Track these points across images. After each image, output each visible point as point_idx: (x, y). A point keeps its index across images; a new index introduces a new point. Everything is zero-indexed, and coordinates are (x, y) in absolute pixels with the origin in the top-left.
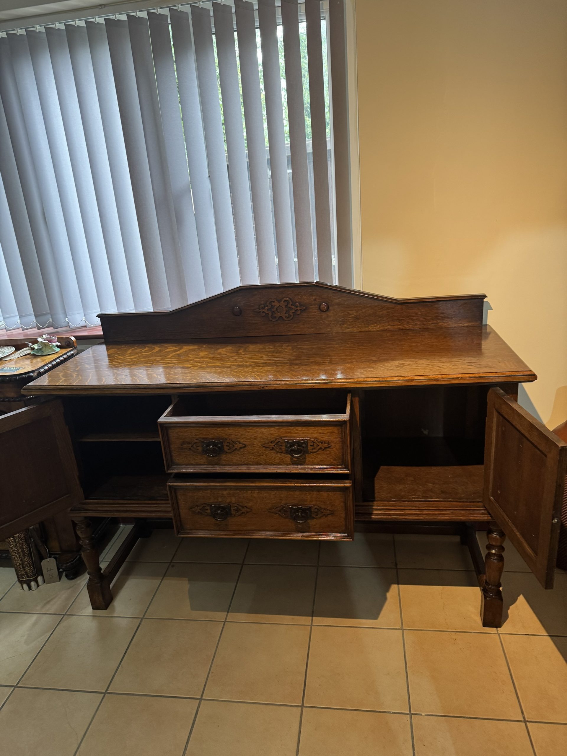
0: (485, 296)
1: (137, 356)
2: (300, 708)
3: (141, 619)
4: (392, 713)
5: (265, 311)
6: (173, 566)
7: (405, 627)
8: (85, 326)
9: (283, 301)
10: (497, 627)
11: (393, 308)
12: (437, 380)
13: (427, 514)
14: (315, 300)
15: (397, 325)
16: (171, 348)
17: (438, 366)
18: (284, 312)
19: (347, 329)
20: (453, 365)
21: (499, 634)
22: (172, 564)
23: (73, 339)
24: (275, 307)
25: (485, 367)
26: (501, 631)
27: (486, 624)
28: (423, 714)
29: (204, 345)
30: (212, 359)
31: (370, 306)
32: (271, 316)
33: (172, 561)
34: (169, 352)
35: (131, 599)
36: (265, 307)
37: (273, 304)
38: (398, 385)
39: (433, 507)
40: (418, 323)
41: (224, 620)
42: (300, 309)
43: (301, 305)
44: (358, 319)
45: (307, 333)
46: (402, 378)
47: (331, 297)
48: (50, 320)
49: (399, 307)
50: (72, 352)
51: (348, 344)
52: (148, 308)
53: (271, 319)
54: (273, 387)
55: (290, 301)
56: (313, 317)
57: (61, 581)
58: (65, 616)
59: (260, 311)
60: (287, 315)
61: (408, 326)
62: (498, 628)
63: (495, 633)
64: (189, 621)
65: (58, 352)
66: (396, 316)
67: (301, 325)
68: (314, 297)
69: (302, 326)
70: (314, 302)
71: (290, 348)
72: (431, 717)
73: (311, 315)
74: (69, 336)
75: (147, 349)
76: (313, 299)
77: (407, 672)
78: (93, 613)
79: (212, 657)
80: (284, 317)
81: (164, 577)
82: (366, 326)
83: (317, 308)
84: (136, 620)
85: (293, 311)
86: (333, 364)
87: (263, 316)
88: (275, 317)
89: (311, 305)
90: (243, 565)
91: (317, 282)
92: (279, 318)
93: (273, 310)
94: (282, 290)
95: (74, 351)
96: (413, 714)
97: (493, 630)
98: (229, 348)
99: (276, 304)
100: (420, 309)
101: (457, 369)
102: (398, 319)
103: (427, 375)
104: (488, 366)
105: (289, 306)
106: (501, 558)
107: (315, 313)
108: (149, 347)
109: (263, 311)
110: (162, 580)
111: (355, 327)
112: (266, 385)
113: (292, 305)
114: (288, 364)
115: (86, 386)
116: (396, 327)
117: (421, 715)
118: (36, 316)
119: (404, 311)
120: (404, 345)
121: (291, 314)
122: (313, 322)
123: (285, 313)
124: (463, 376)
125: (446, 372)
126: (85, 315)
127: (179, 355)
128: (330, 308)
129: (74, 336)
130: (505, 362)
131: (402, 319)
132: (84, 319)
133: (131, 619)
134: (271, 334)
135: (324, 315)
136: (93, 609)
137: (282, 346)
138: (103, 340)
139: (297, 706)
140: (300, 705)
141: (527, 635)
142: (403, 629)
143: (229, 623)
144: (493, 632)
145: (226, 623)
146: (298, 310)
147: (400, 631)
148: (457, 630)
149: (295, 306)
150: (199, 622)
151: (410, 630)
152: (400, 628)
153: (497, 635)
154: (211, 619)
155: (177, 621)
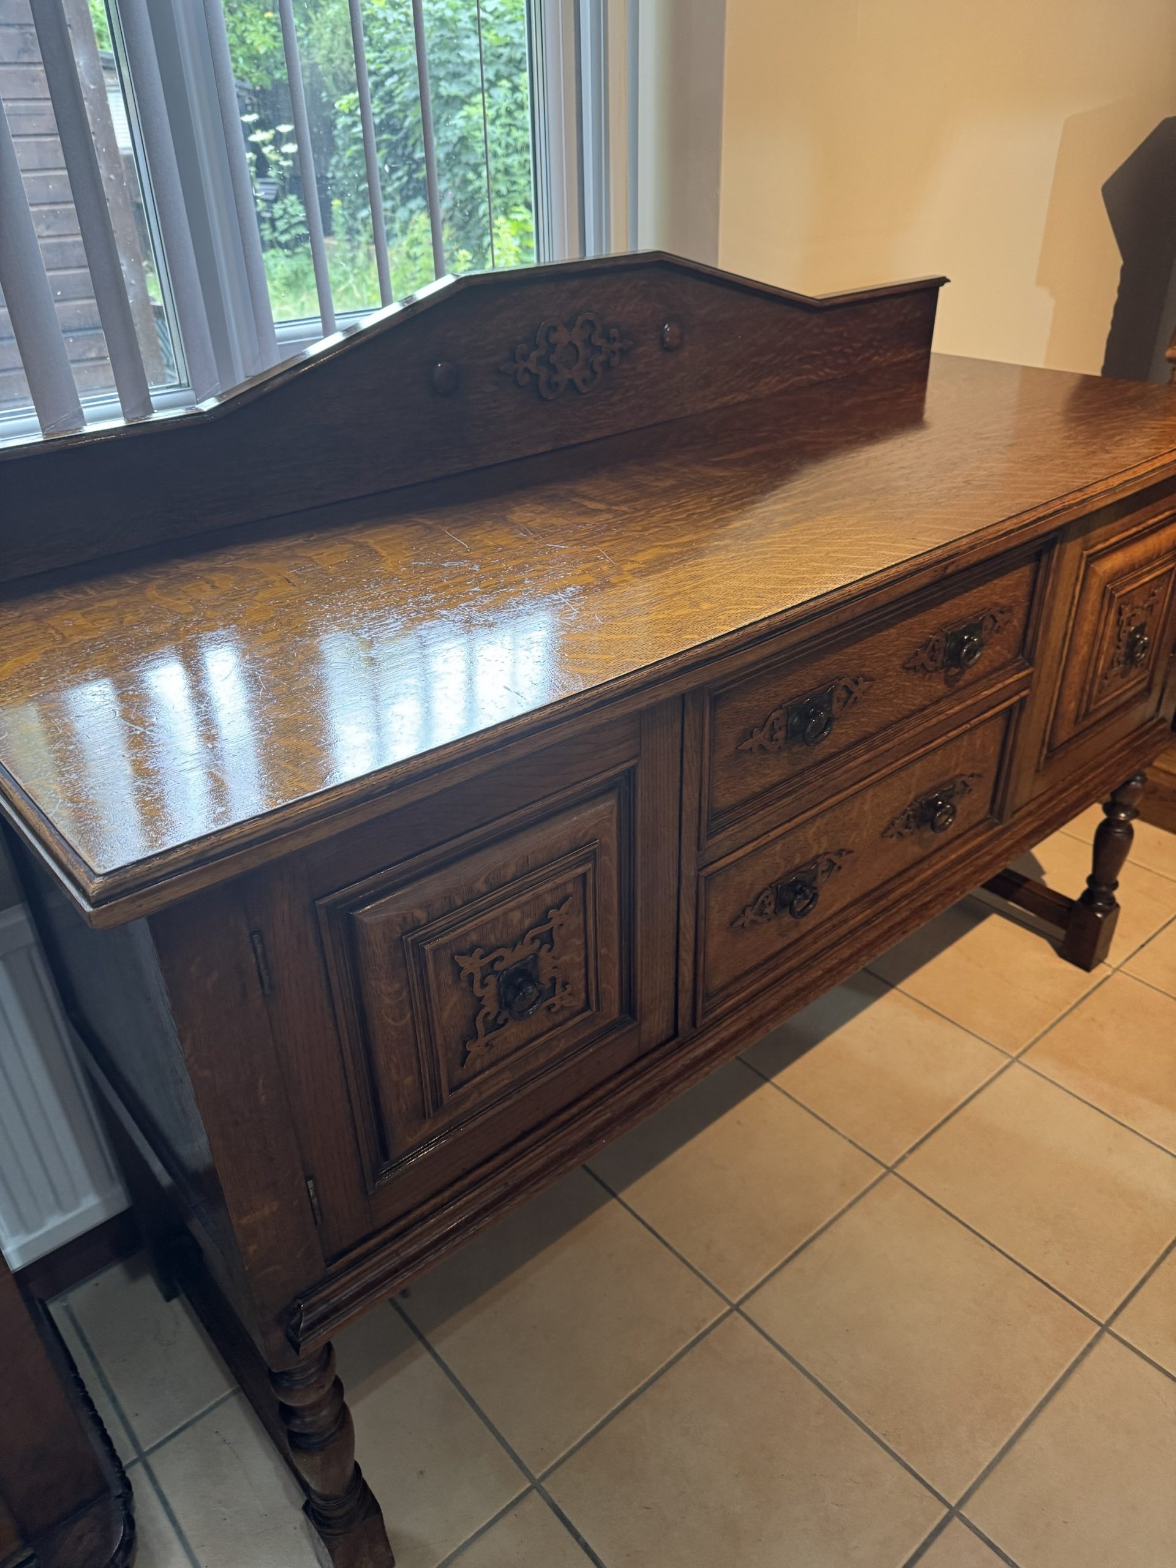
0: (945, 281)
3: (534, 1492)
5: (530, 366)
7: (1012, 1053)
9: (579, 324)
11: (804, 325)
14: (654, 313)
15: (808, 372)
18: (581, 364)
19: (715, 398)
21: (1117, 969)
24: (558, 349)
27: (1084, 966)
32: (545, 383)
36: (529, 351)
37: (554, 337)
40: (840, 362)
41: (729, 1307)
42: (621, 349)
43: (621, 334)
45: (628, 429)
47: (689, 302)
49: (818, 318)
53: (545, 393)
55: (598, 324)
56: (645, 371)
59: (516, 366)
60: (586, 373)
62: (1105, 961)
64: (664, 1378)
66: (807, 348)
67: (614, 404)
68: (652, 305)
69: (616, 408)
70: (648, 321)
73: (641, 365)
76: (648, 312)
80: (579, 382)
82: (752, 383)
83: (656, 341)
87: (526, 386)
88: (557, 384)
89: (645, 332)
92: (566, 386)
99: (561, 336)
100: (848, 322)
102: (809, 356)
105: (593, 340)
107: (652, 357)
109: (525, 368)
111: (732, 391)
113: (600, 336)
116: (804, 378)
119: (822, 331)
121: (597, 368)
122: (644, 390)
123: (583, 368)
128: (686, 338)
131: (816, 356)
135: (671, 361)
139: (1099, 1336)
140: (1098, 1328)
141: (1142, 946)
142: (1016, 1059)
143: (747, 1303)
144: (1109, 972)
145: (742, 1308)
146: (614, 352)
147: (1016, 1064)
148: (1073, 1003)
149: (609, 339)
150: (684, 1359)
151: (1025, 1051)
152: (1009, 1060)
153: (1118, 972)
154: (698, 1329)
155: (633, 1405)
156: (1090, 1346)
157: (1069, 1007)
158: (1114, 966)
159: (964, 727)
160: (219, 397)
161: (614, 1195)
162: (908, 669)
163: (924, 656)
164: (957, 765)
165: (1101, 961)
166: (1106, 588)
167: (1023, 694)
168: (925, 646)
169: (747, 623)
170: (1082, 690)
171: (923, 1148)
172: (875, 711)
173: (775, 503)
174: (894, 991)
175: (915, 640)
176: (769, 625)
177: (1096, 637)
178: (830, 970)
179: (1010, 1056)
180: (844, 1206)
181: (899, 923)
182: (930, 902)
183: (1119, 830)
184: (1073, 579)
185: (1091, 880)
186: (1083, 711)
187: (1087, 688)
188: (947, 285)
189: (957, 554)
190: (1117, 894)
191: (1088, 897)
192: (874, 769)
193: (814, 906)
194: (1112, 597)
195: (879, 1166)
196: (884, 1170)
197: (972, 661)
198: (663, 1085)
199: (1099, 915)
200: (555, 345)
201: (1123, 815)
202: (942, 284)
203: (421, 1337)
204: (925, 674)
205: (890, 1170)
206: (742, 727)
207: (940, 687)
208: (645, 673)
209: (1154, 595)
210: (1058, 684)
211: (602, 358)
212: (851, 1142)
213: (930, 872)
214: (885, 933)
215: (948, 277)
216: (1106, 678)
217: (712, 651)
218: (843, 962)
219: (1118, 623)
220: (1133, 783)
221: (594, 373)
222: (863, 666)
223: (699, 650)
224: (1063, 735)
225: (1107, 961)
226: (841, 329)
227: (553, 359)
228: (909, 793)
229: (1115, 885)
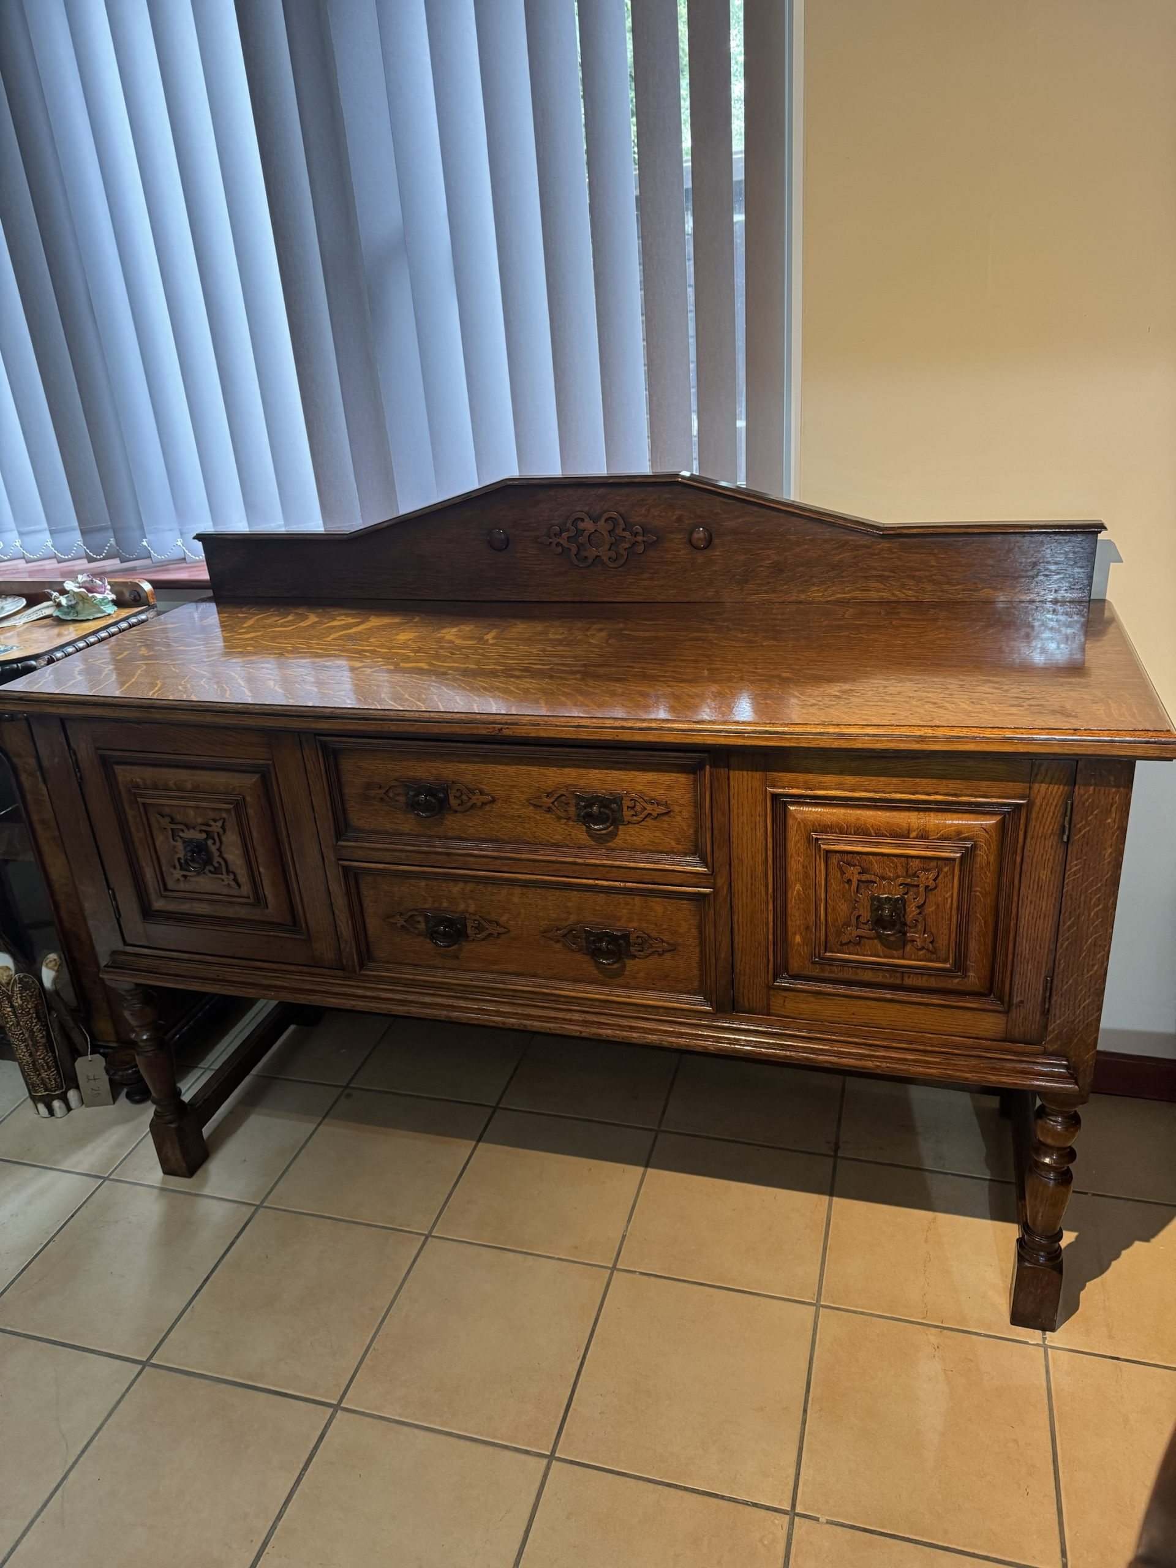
0: (1102, 527)
1: (259, 634)
2: (545, 1462)
3: (255, 1207)
4: (749, 1505)
5: (561, 542)
6: (348, 1096)
7: (824, 1301)
8: (184, 559)
9: (603, 519)
10: (1044, 1329)
11: (868, 547)
12: (921, 739)
13: (884, 1057)
14: (680, 519)
15: (878, 590)
16: (342, 620)
17: (935, 703)
18: (607, 547)
19: (754, 594)
20: (973, 702)
21: (1046, 1348)
22: (348, 1091)
23: (147, 587)
24: (586, 534)
25: (1054, 712)
26: (1052, 1341)
27: (1018, 1318)
28: (823, 1520)
29: (418, 616)
30: (416, 652)
31: (811, 540)
32: (575, 555)
33: (349, 1083)
34: (333, 627)
35: (245, 1161)
36: (561, 532)
37: (581, 525)
38: (822, 744)
39: (900, 1041)
40: (929, 587)
41: (426, 1233)
42: (644, 541)
43: (645, 531)
44: (781, 571)
45: (659, 601)
46: (831, 730)
47: (717, 514)
48: (112, 541)
49: (885, 544)
50: (143, 617)
51: (742, 632)
52: (314, 524)
53: (576, 562)
54: (523, 731)
55: (621, 521)
56: (674, 560)
57: (117, 1103)
58: (107, 1182)
59: (551, 540)
60: (613, 554)
61: (904, 593)
62: (1047, 1333)
63: (1037, 1345)
64: (352, 1225)
65: (109, 615)
66: (875, 569)
67: (645, 580)
68: (678, 513)
69: (646, 583)
70: (676, 525)
71: (604, 634)
72: (840, 1529)
73: (669, 556)
74: (136, 581)
75: (290, 618)
76: (675, 517)
77: (805, 1411)
78: (163, 1182)
79: (383, 1314)
80: (605, 559)
81: (324, 1117)
82: (801, 588)
83: (683, 540)
84: (244, 1208)
85: (627, 545)
86: (683, 681)
87: (560, 554)
88: (586, 557)
89: (672, 532)
90: (495, 1108)
91: (692, 478)
92: (594, 560)
93: (581, 539)
94: (601, 491)
95: (147, 613)
96: (798, 1515)
97: (1034, 1336)
98: (468, 628)
99: (588, 525)
100: (936, 551)
101: (979, 712)
102: (879, 576)
103: (897, 726)
104: (1063, 712)
105: (617, 532)
106: (1065, 1178)
107: (680, 551)
108: (297, 614)
109: (559, 543)
110: (319, 1124)
111: (774, 591)
112: (506, 723)
113: (624, 530)
114: (578, 676)
115: (115, 699)
116: (874, 595)
117: (817, 1519)
118: (84, 533)
119: (894, 555)
120: (876, 641)
121: (622, 552)
122: (674, 574)
123: (609, 549)
124: (988, 734)
125: (948, 720)
126: (181, 534)
127: (349, 638)
128: (716, 541)
129: (151, 582)
130: (1110, 701)
131: (889, 577)
132: (179, 543)
133: (235, 1205)
134: (577, 599)
135: (700, 558)
136: (165, 1172)
137: (588, 630)
138: (210, 593)
139: (541, 1455)
142: (819, 1306)
143: (436, 1240)
144: (1034, 1341)
145: (430, 1239)
146: (637, 543)
149: (631, 532)
150: (374, 1229)
152: (813, 1301)
154: (399, 1226)
155: (328, 1221)
156: (527, 1452)
161: (479, 1140)
162: (536, 806)
163: (549, 802)
164: (630, 919)
166: (809, 835)
167: (701, 891)
170: (808, 929)
171: (653, 1280)
172: (505, 825)
175: (537, 785)
179: (819, 1300)
180: (556, 1256)
184: (760, 810)
186: (817, 953)
187: (814, 929)
194: (818, 846)
195: (613, 1262)
196: (610, 1265)
200: (583, 531)
202: (1099, 531)
205: (614, 1269)
207: (582, 837)
209: (916, 875)
212: (624, 1236)
219: (844, 880)
221: (619, 555)
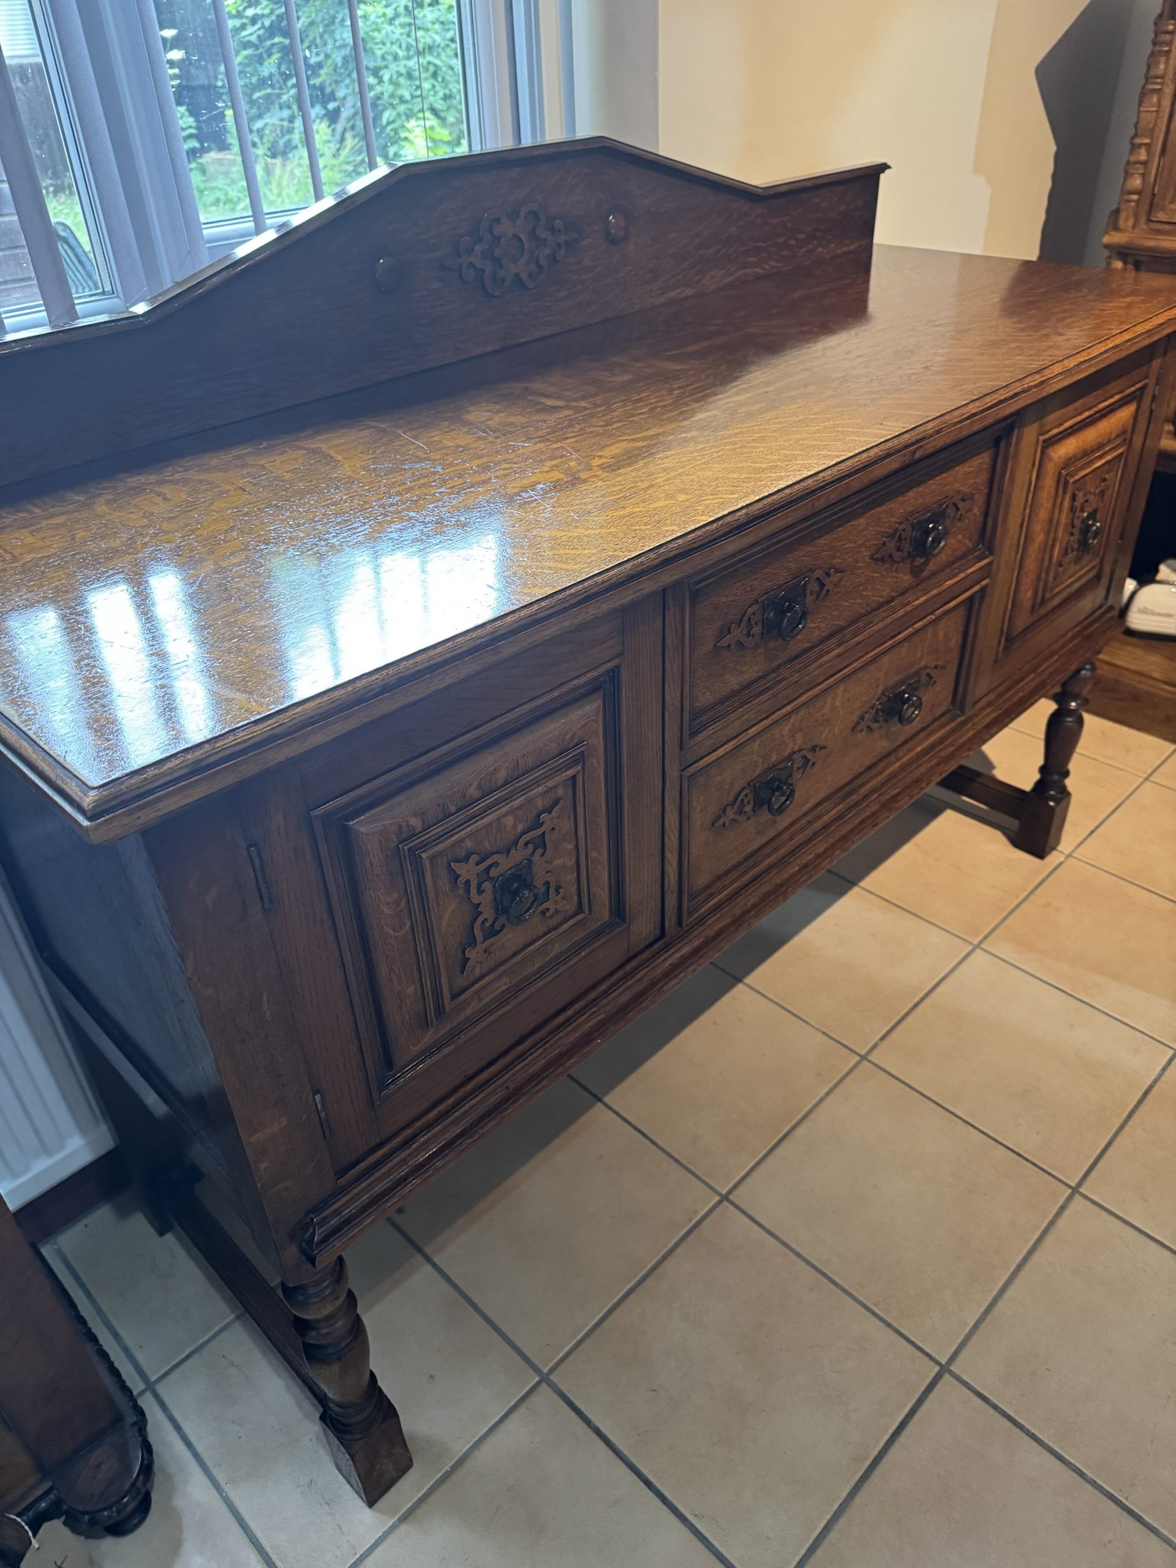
0: (885, 167)
3: (543, 1385)
5: (475, 261)
7: (974, 940)
9: (523, 215)
14: (597, 203)
15: (753, 265)
18: (527, 258)
19: (662, 293)
21: (1069, 856)
24: (503, 242)
27: (1037, 854)
36: (473, 244)
37: (497, 230)
40: (786, 253)
41: (718, 1198)
42: (566, 242)
43: (566, 226)
44: (684, 258)
45: (576, 325)
47: (632, 191)
49: (761, 208)
53: (491, 290)
55: (542, 216)
56: (592, 264)
59: (460, 261)
60: (533, 268)
61: (770, 265)
67: (561, 300)
68: (596, 195)
69: (564, 304)
70: (592, 212)
73: (586, 259)
76: (593, 202)
80: (524, 276)
82: (699, 276)
83: (601, 234)
87: (470, 283)
88: (503, 280)
89: (590, 224)
92: (512, 281)
94: (516, 171)
97: (1054, 855)
99: (506, 228)
102: (754, 248)
105: (538, 233)
107: (597, 250)
109: (470, 263)
111: (678, 286)
113: (545, 228)
119: (766, 222)
121: (543, 262)
122: (591, 284)
123: (529, 262)
128: (631, 229)
135: (616, 255)
136: (371, 1505)
139: (1070, 1198)
140: (1070, 1191)
141: (1092, 832)
142: (978, 946)
143: (737, 1192)
144: (1062, 858)
145: (731, 1197)
146: (559, 245)
147: (978, 951)
148: (1030, 889)
149: (553, 230)
150: (680, 1250)
151: (985, 938)
152: (971, 947)
153: (1071, 859)
154: (691, 1221)
155: (631, 1298)
156: (1063, 1208)
157: (1026, 893)
158: (1067, 852)
159: (929, 618)
160: (150, 301)
161: (600, 1100)
162: (876, 560)
163: (891, 545)
164: (921, 658)
165: (1054, 848)
166: (1060, 473)
167: (984, 583)
168: (892, 536)
169: (726, 512)
170: (1039, 578)
171: (895, 1034)
172: (846, 604)
173: (738, 394)
174: (856, 889)
175: (882, 530)
176: (747, 514)
177: (1051, 524)
178: (806, 866)
179: (970, 943)
180: (823, 1093)
181: (869, 817)
182: (898, 794)
183: (1069, 719)
184: (1030, 466)
185: (1043, 770)
186: (1039, 600)
187: (1043, 576)
188: (888, 171)
189: (924, 438)
190: (1069, 782)
191: (1040, 786)
192: (845, 664)
193: (791, 803)
194: (1066, 482)
195: (853, 1054)
196: (858, 1058)
197: (936, 551)
198: (652, 985)
199: (1051, 804)
200: (499, 238)
201: (1073, 704)
202: (883, 172)
203: (419, 1250)
204: (892, 565)
205: (863, 1058)
206: (720, 623)
207: (906, 578)
208: (628, 566)
209: (1104, 480)
210: (1016, 573)
211: (547, 251)
212: (824, 1033)
213: (898, 765)
214: (856, 827)
215: (889, 163)
216: (1061, 566)
217: (693, 541)
218: (818, 856)
219: (1072, 509)
220: (1083, 672)
221: (540, 267)
222: (835, 558)
223: (680, 541)
224: (1021, 623)
225: (1059, 848)
226: (785, 219)
227: (498, 252)
228: (878, 686)
229: (1067, 774)
